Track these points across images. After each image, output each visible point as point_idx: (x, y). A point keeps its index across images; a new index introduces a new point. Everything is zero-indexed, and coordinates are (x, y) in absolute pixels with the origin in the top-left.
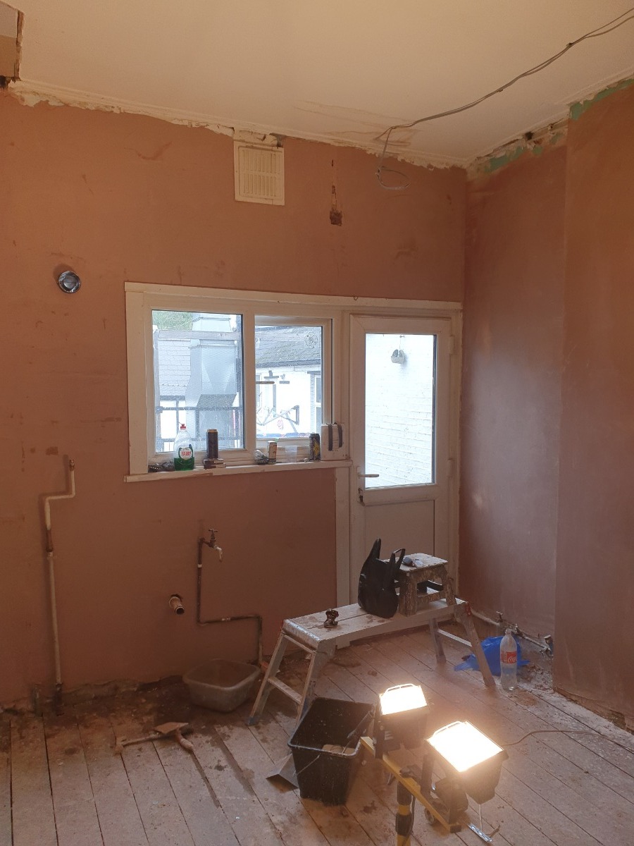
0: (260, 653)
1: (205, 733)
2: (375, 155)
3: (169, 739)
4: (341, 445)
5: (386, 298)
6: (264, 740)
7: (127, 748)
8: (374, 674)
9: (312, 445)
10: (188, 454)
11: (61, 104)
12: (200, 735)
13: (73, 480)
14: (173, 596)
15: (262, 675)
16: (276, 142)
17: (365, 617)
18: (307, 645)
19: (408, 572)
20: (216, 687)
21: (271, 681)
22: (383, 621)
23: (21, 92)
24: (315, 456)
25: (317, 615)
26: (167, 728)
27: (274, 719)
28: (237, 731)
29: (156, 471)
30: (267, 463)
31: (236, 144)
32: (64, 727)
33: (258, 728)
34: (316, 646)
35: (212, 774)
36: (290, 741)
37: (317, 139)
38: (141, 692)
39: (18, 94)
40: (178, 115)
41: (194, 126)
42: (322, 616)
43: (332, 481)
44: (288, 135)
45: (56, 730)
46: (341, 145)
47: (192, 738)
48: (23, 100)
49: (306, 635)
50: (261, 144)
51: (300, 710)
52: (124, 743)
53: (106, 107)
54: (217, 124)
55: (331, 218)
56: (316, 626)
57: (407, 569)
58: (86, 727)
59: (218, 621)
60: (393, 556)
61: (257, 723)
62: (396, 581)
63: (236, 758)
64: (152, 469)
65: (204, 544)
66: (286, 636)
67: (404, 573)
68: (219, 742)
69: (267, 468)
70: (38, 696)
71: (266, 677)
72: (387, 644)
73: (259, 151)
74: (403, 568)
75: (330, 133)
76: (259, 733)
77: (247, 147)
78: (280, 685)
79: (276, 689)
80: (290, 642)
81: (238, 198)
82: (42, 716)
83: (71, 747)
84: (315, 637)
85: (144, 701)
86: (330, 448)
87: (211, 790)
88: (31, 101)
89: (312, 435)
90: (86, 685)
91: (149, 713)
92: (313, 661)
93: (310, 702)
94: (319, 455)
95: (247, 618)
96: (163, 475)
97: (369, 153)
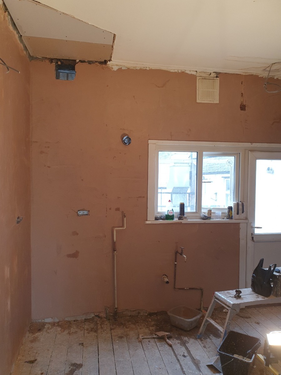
0: (202, 306)
1: (177, 339)
2: (263, 77)
3: (162, 339)
4: (243, 212)
5: (267, 143)
6: (205, 347)
7: (144, 340)
8: (258, 323)
9: (229, 212)
10: (171, 213)
11: (127, 68)
12: (175, 339)
13: (125, 221)
14: (164, 275)
15: (203, 316)
16: (215, 76)
17: (255, 295)
18: (226, 305)
19: (278, 276)
20: (182, 318)
21: (208, 319)
22: (264, 298)
23: (112, 65)
24: (230, 217)
25: (230, 291)
26: (161, 334)
27: (209, 337)
28: (192, 341)
29: (158, 220)
30: (207, 219)
31: (198, 78)
32: (118, 326)
33: (201, 340)
34: (231, 306)
35: (181, 358)
36: (218, 349)
37: (234, 73)
38: (149, 316)
39: (111, 66)
40: (174, 68)
41: (180, 72)
42: (233, 292)
43: (239, 229)
44: (221, 72)
45: (115, 327)
46: (246, 74)
47: (172, 340)
48: (112, 68)
49: (226, 300)
50: (209, 77)
51: (222, 335)
52: (143, 337)
53: (144, 67)
54: (189, 70)
55: (241, 108)
56: (230, 297)
57: (277, 274)
58: (126, 328)
59: (183, 289)
60: (270, 268)
61: (201, 338)
62: (271, 279)
63: (192, 353)
64: (156, 219)
65: (178, 253)
66: (216, 300)
67: (276, 276)
68: (184, 344)
69: (207, 221)
70: (108, 312)
71: (206, 317)
72: (264, 309)
73: (207, 80)
74: (275, 273)
75: (241, 69)
76: (202, 343)
77: (202, 79)
78: (212, 322)
79: (211, 324)
80: (217, 302)
81: (198, 101)
82: (109, 320)
83: (121, 335)
84: (230, 302)
85: (150, 320)
86: (238, 214)
87: (181, 365)
88: (115, 68)
89: (229, 207)
90: (127, 310)
91: (152, 326)
92: (229, 313)
93: (228, 332)
94: (232, 216)
95: (196, 289)
96: (161, 221)
97: (260, 76)
